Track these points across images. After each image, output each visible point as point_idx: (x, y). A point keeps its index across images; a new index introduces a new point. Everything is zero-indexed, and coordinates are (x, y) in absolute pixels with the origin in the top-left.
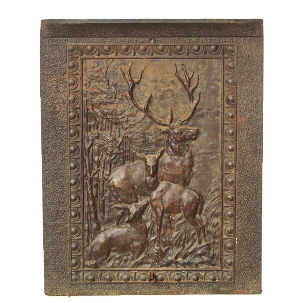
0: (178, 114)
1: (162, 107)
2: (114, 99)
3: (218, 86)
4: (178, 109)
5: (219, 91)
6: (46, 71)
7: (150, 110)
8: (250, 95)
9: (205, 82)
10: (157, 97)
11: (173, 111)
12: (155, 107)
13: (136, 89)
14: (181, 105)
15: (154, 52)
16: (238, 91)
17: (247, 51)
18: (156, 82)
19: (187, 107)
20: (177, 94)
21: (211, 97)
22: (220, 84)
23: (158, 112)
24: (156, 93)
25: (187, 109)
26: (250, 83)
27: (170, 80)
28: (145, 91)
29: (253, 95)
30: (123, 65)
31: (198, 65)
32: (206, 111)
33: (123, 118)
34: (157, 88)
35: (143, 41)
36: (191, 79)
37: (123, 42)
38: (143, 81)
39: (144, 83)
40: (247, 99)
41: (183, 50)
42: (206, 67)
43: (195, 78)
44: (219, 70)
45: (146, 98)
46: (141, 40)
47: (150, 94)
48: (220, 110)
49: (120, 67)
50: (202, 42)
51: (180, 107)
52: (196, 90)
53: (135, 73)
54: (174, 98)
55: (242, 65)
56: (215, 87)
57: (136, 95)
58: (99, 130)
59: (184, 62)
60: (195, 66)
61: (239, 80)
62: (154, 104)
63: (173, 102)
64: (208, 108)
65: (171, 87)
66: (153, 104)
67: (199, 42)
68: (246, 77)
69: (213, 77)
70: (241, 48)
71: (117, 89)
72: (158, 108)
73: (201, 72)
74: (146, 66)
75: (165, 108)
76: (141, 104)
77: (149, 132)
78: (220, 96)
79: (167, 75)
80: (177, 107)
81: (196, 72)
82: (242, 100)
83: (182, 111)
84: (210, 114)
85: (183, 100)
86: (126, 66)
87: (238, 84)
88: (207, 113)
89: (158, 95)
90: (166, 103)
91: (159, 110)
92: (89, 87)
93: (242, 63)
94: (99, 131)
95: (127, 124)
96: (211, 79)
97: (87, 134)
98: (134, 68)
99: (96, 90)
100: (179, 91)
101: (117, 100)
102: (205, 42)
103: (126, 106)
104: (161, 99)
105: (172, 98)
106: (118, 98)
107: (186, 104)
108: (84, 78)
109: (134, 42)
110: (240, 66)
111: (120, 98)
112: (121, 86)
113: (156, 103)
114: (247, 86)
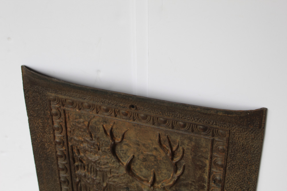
0: (161, 178)
1: (145, 168)
2: (97, 150)
3: (206, 164)
4: (160, 173)
5: (205, 168)
6: (31, 112)
7: (132, 168)
8: (241, 181)
9: (191, 157)
10: (140, 158)
11: (156, 174)
12: (137, 167)
13: (118, 148)
14: (165, 171)
15: (135, 118)
16: (226, 175)
17: (242, 139)
18: (139, 145)
19: (170, 174)
20: (160, 160)
21: (197, 172)
22: (207, 162)
23: (141, 171)
24: (138, 155)
25: (170, 176)
26: (241, 170)
27: (154, 146)
28: (127, 150)
29: (244, 182)
30: (104, 123)
31: (184, 140)
32: (190, 182)
33: (106, 168)
34: (140, 150)
35: (124, 106)
36: (176, 151)
37: (102, 102)
38: (126, 141)
39: (126, 143)
40: (237, 184)
41: (167, 123)
42: (193, 143)
43: (180, 151)
44: (207, 149)
45: (129, 157)
46: (121, 105)
47: (132, 155)
48: (206, 185)
49: (102, 124)
50: (189, 120)
51: (163, 172)
52: (180, 161)
53: (117, 132)
54: (157, 163)
55: (235, 152)
56: (201, 164)
57: (118, 152)
58: (86, 170)
59: (169, 134)
60: (180, 140)
61: (229, 165)
62: (137, 164)
63: (156, 167)
64: (193, 180)
65: (154, 153)
66: (135, 164)
67: (185, 119)
68: (237, 164)
69: (200, 154)
70: (234, 135)
71: (99, 142)
72: (141, 168)
73: (187, 147)
74: (128, 128)
75: (148, 170)
76: (124, 161)
77: (132, 185)
78: (207, 173)
79: (150, 142)
80: (160, 172)
81: (181, 146)
82: (230, 183)
83: (165, 176)
84: (194, 186)
85: (166, 167)
86: (108, 124)
87: (227, 168)
88: (191, 184)
89: (141, 157)
90: (149, 165)
91: (142, 170)
92: (73, 134)
93: (234, 149)
94: (86, 172)
95: (111, 174)
96: (198, 156)
97: (75, 172)
98: (116, 128)
99: (80, 138)
100: (163, 159)
101: (100, 151)
102: (192, 120)
103: (109, 159)
104: (144, 161)
105: (155, 162)
106: (102, 150)
107: (170, 171)
108: (68, 126)
109: (114, 105)
110: (232, 152)
111: (103, 150)
112: (104, 141)
113: (139, 164)
114: (237, 172)
